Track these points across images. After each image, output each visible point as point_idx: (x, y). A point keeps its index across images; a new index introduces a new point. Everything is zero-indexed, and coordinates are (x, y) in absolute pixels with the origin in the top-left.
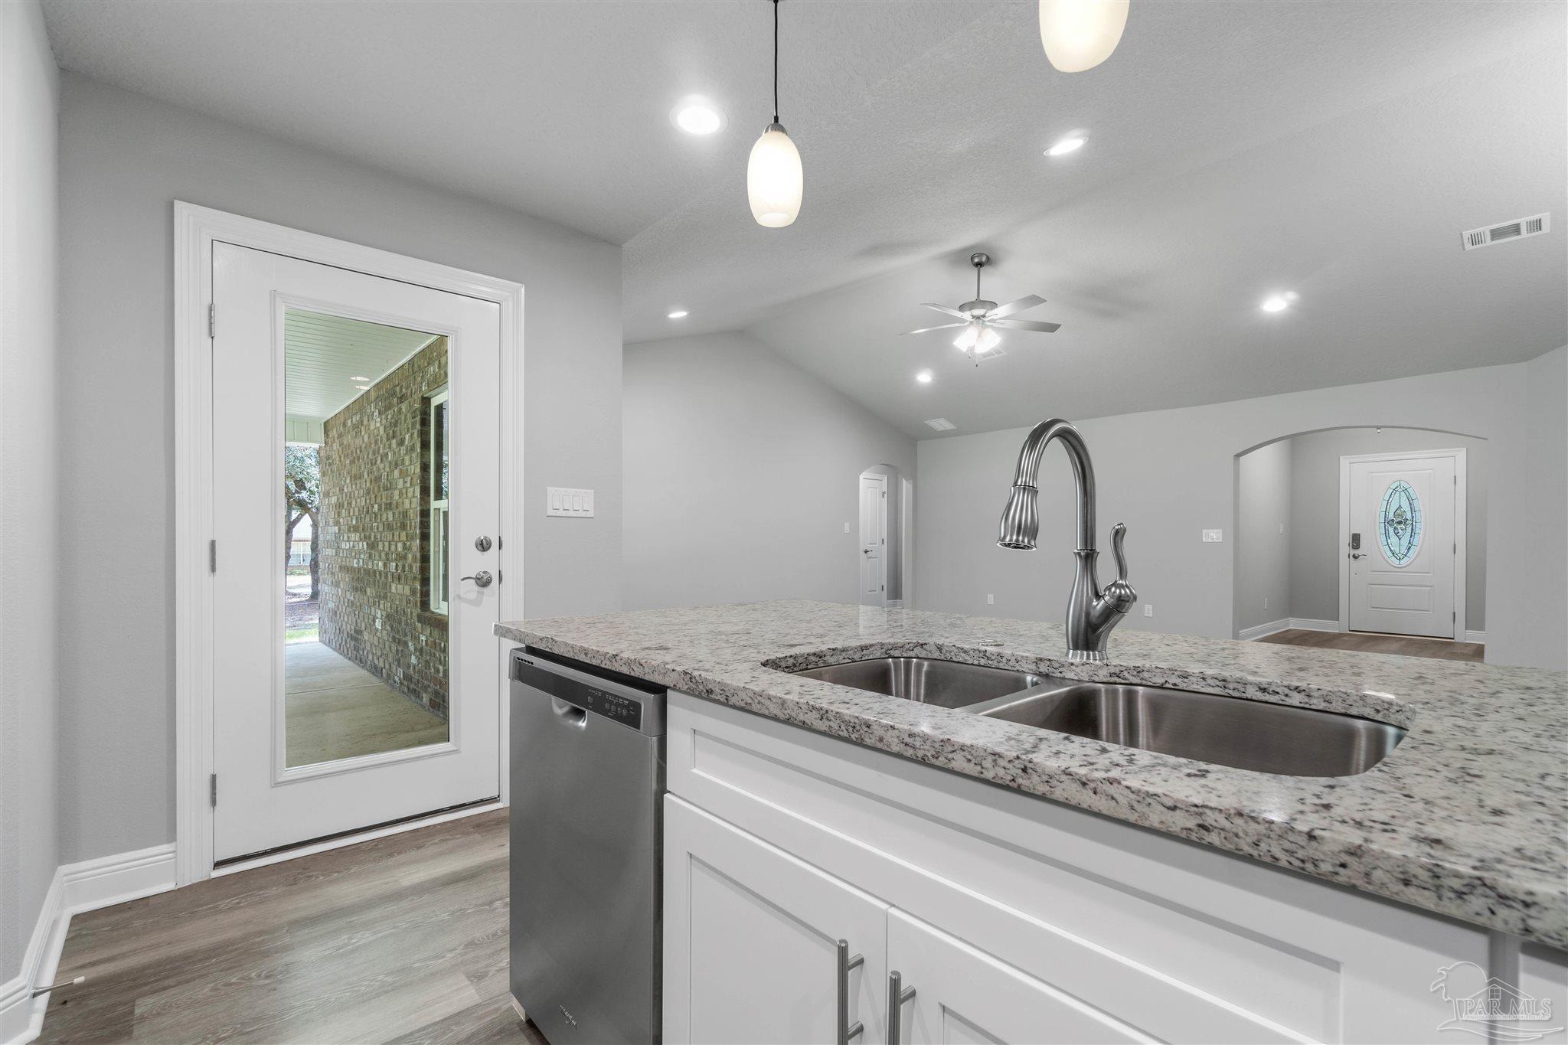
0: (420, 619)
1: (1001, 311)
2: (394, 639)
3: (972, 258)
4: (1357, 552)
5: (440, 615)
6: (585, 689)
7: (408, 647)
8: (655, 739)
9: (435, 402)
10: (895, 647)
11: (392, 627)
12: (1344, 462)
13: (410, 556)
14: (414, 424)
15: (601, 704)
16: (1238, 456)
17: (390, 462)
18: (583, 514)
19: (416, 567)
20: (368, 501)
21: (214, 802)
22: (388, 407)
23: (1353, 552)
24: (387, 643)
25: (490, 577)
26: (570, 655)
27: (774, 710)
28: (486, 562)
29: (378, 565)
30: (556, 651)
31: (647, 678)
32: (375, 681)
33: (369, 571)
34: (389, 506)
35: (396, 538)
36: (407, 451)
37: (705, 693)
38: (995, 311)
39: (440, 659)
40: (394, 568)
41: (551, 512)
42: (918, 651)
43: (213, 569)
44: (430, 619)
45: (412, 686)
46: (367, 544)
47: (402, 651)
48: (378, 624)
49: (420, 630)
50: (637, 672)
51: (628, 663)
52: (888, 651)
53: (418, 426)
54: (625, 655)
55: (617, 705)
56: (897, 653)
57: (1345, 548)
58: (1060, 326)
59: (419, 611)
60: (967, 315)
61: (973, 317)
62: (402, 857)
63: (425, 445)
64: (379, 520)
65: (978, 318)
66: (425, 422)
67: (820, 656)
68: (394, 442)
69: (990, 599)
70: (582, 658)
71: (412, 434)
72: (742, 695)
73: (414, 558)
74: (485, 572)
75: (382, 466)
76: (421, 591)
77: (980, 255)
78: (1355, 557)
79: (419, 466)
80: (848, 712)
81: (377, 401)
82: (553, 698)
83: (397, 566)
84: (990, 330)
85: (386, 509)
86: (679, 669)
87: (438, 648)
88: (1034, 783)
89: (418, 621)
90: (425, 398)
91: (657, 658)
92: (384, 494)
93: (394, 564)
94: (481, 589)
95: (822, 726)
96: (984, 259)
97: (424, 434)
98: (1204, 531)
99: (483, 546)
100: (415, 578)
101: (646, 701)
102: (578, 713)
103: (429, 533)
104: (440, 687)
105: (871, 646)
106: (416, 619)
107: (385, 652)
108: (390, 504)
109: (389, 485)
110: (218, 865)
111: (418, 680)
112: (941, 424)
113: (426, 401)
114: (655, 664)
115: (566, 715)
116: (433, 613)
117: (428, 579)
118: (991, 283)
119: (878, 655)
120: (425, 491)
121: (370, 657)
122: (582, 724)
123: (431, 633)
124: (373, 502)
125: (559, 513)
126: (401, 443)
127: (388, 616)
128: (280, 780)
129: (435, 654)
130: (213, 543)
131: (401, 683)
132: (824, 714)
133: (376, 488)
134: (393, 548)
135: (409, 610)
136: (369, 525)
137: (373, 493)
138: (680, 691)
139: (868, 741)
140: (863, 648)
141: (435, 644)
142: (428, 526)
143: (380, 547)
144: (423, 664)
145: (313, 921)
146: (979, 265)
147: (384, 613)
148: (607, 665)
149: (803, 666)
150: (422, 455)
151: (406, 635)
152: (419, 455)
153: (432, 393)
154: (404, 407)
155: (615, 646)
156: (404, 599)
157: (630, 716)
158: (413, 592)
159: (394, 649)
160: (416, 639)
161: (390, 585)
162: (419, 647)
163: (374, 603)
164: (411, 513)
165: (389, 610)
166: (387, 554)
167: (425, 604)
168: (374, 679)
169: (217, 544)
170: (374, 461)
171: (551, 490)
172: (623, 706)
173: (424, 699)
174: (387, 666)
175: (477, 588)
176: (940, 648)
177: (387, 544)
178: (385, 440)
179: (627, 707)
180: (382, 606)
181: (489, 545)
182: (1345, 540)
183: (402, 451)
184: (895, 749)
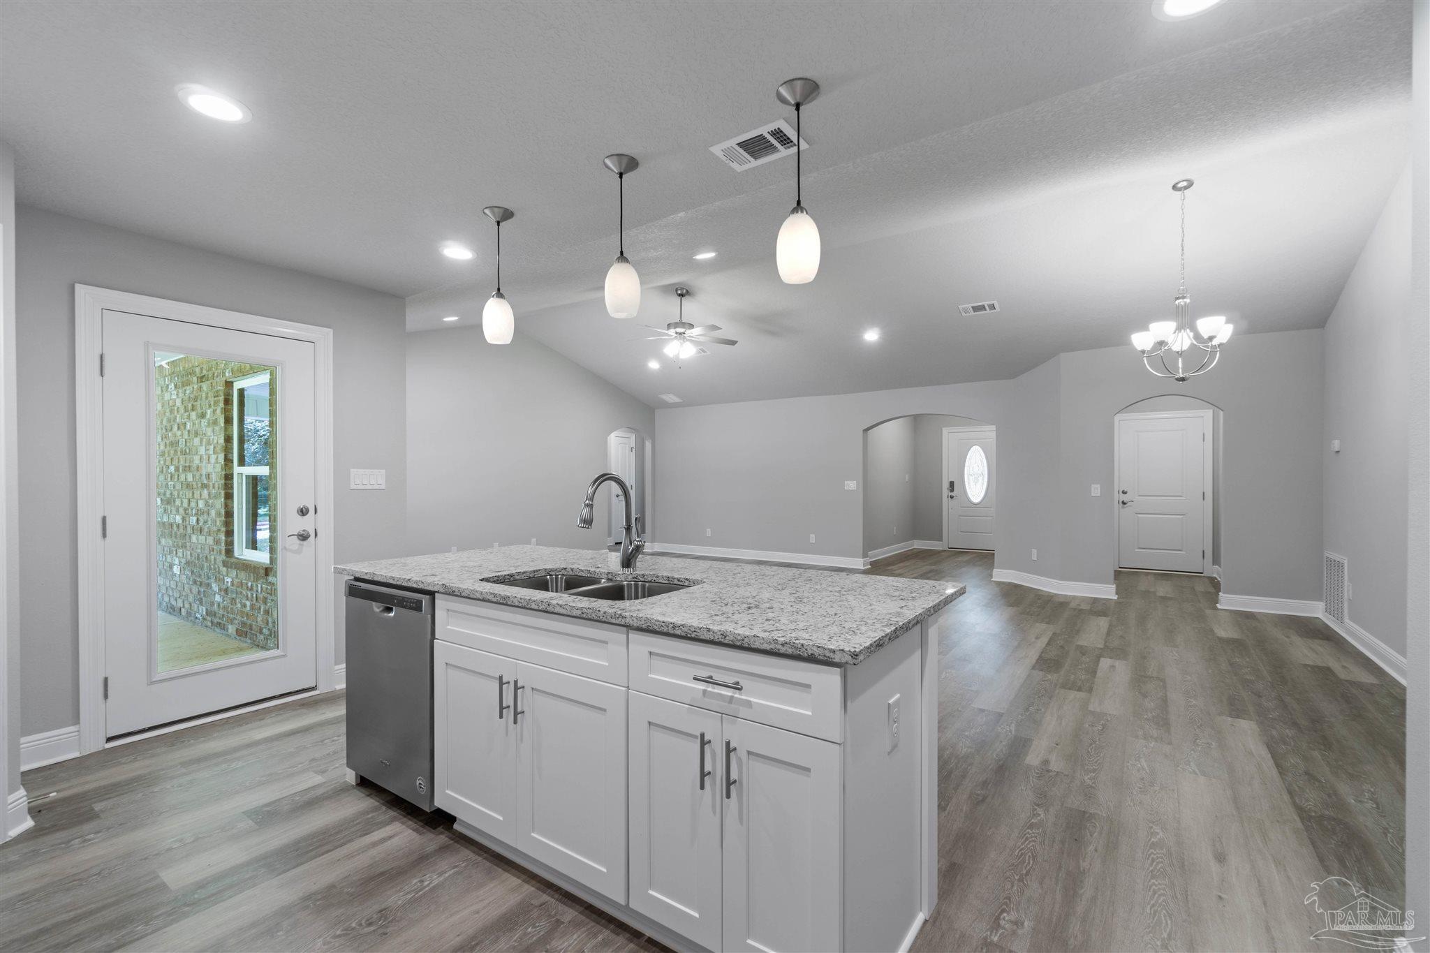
0: (225, 564)
1: (696, 332)
2: (195, 582)
3: (677, 290)
4: (953, 494)
5: (245, 560)
6: (392, 597)
7: (211, 587)
8: (429, 616)
9: (238, 385)
10: (552, 570)
11: (192, 572)
12: (945, 431)
13: (213, 513)
14: (216, 403)
15: (402, 603)
16: (866, 430)
17: (189, 431)
18: (377, 487)
19: (220, 521)
20: (162, 462)
21: (106, 696)
22: (185, 384)
23: (950, 494)
24: (187, 587)
25: (308, 533)
26: (385, 581)
27: (478, 596)
28: (306, 524)
29: (175, 519)
30: (376, 579)
31: (426, 588)
32: (173, 619)
33: (164, 524)
34: (188, 469)
35: (197, 495)
36: (209, 423)
37: (451, 593)
38: (693, 330)
39: (247, 596)
40: (195, 521)
41: (353, 486)
42: (563, 572)
43: (104, 535)
44: (236, 564)
45: (216, 620)
46: (162, 500)
47: (204, 591)
48: (176, 570)
49: (224, 573)
50: (421, 586)
51: (416, 582)
52: (549, 572)
53: (222, 405)
54: (415, 579)
55: (411, 602)
56: (553, 573)
57: (945, 492)
58: (736, 342)
59: (224, 558)
60: (672, 332)
61: (676, 333)
62: (249, 726)
63: (228, 421)
64: (176, 480)
65: (680, 334)
66: (228, 401)
67: (511, 576)
68: (193, 415)
69: (709, 533)
70: (391, 581)
71: (214, 411)
72: (467, 591)
73: (219, 514)
74: (304, 531)
75: (179, 433)
76: (226, 541)
77: (682, 289)
78: (952, 497)
79: (223, 438)
80: (502, 593)
81: (173, 376)
82: (374, 603)
83: (198, 520)
84: (688, 343)
85: (184, 470)
86: (441, 583)
87: (245, 587)
88: (551, 609)
89: (224, 566)
90: (229, 382)
91: (430, 579)
92: (182, 458)
93: (195, 519)
94: (302, 542)
95: (495, 600)
96: (685, 291)
97: (228, 411)
98: (846, 482)
99: (303, 512)
100: (219, 530)
101: (425, 599)
102: (389, 610)
103: (233, 493)
104: (247, 619)
105: (539, 570)
106: (221, 564)
107: (184, 594)
108: (189, 467)
109: (188, 451)
110: (109, 740)
111: (223, 615)
112: (671, 398)
113: (229, 384)
114: (430, 582)
115: (381, 611)
116: (238, 559)
117: (232, 532)
118: (691, 308)
119: (543, 574)
120: (228, 460)
121: (166, 599)
122: (392, 615)
123: (237, 575)
124: (168, 463)
125: (359, 487)
126: (203, 416)
127: (188, 563)
128: (154, 680)
129: (241, 592)
130: (104, 519)
131: (204, 619)
132: (495, 595)
133: (172, 452)
134: (193, 504)
135: (213, 557)
136: (164, 483)
137: (169, 455)
138: (441, 593)
139: (509, 603)
140: (534, 571)
141: (242, 584)
142: (232, 488)
143: (178, 502)
144: (229, 601)
145: (199, 760)
146: (681, 295)
147: (183, 561)
148: (405, 584)
149: (502, 581)
150: (226, 429)
151: (209, 578)
152: (223, 429)
153: (235, 379)
154: (205, 386)
155: (409, 575)
156: (207, 548)
157: (417, 607)
158: (217, 542)
159: (195, 589)
160: (220, 580)
161: (190, 537)
162: (224, 587)
163: (171, 552)
164: (214, 477)
165: (189, 557)
166: (185, 510)
167: (229, 552)
168: (172, 618)
169: (107, 519)
170: (169, 428)
171: (352, 470)
172: (413, 603)
173: (230, 631)
174: (187, 606)
175: (298, 542)
176: (572, 570)
177: (186, 501)
178: (182, 410)
179: (416, 603)
180: (180, 554)
181: (307, 511)
182: (946, 485)
183: (202, 423)
184: (517, 604)
